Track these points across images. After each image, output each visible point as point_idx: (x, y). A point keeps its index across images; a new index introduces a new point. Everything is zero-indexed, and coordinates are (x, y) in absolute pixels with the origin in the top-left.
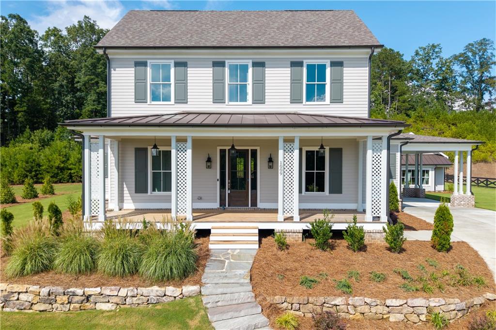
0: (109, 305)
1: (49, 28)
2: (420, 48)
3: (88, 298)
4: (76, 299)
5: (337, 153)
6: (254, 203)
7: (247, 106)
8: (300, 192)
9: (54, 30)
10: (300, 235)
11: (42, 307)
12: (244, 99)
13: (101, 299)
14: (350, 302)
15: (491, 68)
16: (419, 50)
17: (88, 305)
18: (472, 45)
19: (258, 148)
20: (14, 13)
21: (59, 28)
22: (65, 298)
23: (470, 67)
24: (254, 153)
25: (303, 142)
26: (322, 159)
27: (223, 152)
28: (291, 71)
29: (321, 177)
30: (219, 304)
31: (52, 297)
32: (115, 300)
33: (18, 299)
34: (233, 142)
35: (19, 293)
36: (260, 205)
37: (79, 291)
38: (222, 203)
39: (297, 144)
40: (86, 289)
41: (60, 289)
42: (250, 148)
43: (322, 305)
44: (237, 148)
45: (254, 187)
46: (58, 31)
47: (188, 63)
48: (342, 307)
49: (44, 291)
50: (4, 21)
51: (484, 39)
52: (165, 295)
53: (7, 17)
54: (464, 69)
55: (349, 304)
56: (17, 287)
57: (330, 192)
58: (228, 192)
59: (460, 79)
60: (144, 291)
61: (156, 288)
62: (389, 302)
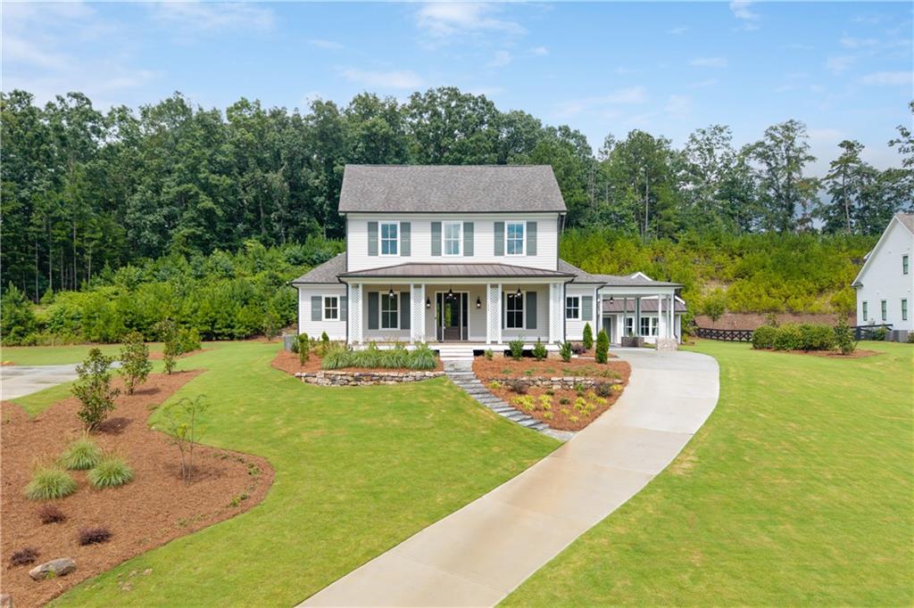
0: (393, 382)
2: (698, 130)
5: (532, 295)
6: (465, 337)
7: (460, 258)
8: (503, 327)
10: (503, 354)
11: (353, 383)
12: (456, 252)
13: (387, 379)
14: (532, 379)
15: (802, 165)
16: (696, 134)
17: (381, 382)
18: (776, 129)
19: (468, 292)
23: (772, 163)
24: (465, 296)
25: (504, 287)
26: (520, 300)
27: (439, 296)
28: (495, 229)
29: (520, 315)
31: (361, 377)
32: (396, 378)
34: (451, 288)
36: (470, 339)
38: (439, 337)
39: (500, 290)
40: (380, 373)
42: (461, 292)
43: (515, 380)
44: (453, 292)
45: (465, 324)
47: (412, 223)
48: (526, 382)
49: (357, 374)
51: (791, 121)
54: (765, 167)
56: (341, 372)
57: (527, 328)
58: (444, 328)
59: (758, 182)
61: (419, 372)
62: (553, 379)
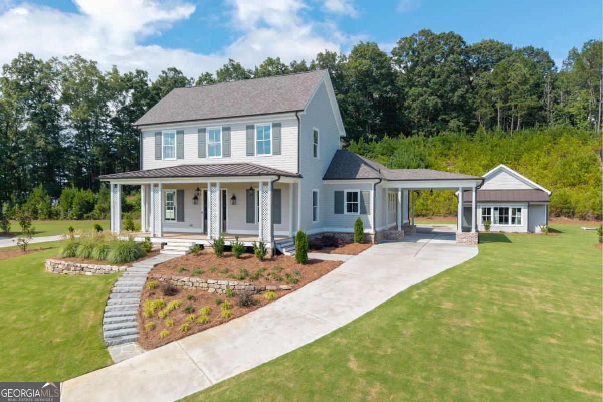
0: (90, 273)
1: (202, 74)
3: (83, 269)
4: (78, 269)
5: (278, 192)
7: (220, 159)
9: (206, 76)
11: (65, 272)
12: (217, 154)
13: (87, 270)
14: (191, 280)
17: (83, 273)
19: (227, 190)
20: (172, 66)
21: (210, 72)
22: (74, 268)
27: (205, 193)
28: (247, 132)
30: (129, 275)
31: (69, 267)
32: (93, 271)
33: (58, 267)
35: (58, 264)
37: (79, 265)
39: (217, 188)
40: (82, 265)
41: (72, 263)
43: (178, 280)
46: (209, 75)
47: (185, 131)
48: (186, 282)
49: (66, 264)
50: (164, 75)
52: (111, 270)
53: (167, 71)
55: (190, 281)
56: (58, 262)
60: (103, 267)
61: (109, 266)
62: (209, 282)
